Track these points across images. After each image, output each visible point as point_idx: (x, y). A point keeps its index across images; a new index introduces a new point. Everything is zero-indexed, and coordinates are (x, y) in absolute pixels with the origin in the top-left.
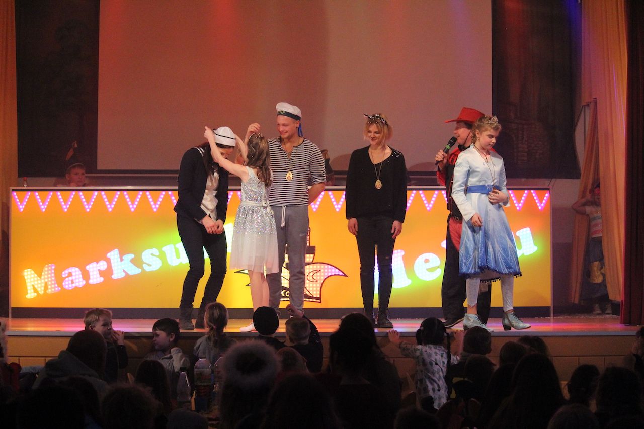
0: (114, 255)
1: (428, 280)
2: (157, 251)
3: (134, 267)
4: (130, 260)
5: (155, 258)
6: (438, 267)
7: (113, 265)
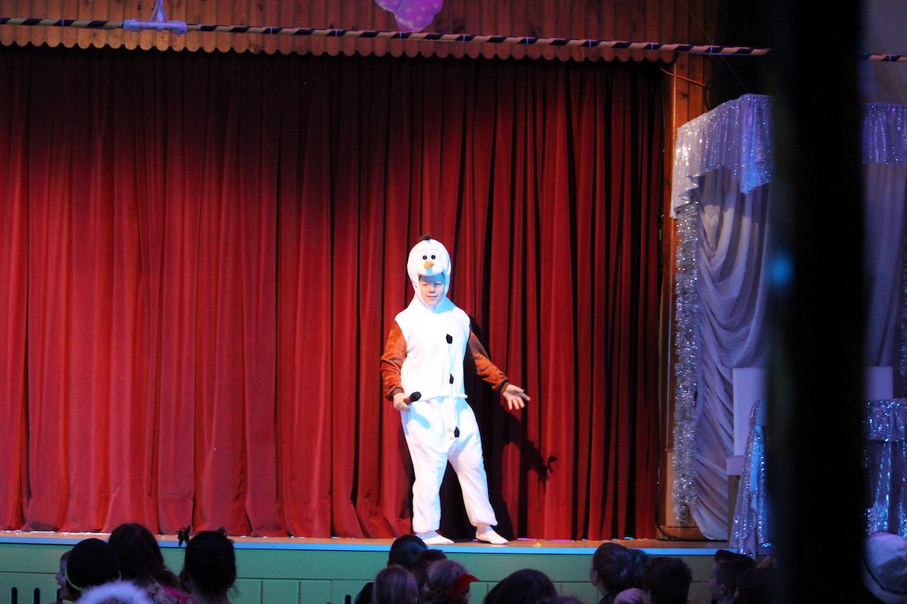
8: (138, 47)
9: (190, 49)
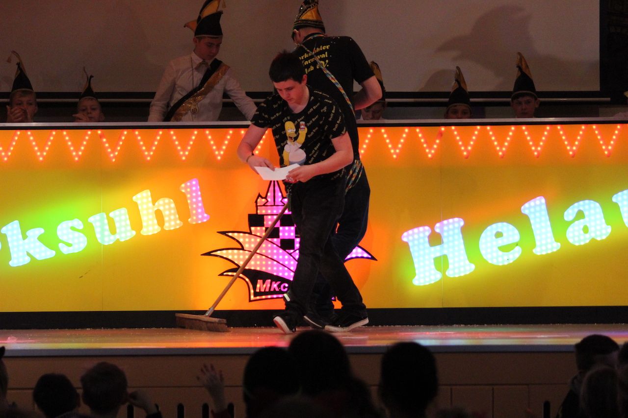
0: (12, 229)
1: (501, 264)
2: (80, 222)
3: (44, 248)
4: (37, 237)
5: (77, 234)
6: (517, 245)
7: (10, 245)
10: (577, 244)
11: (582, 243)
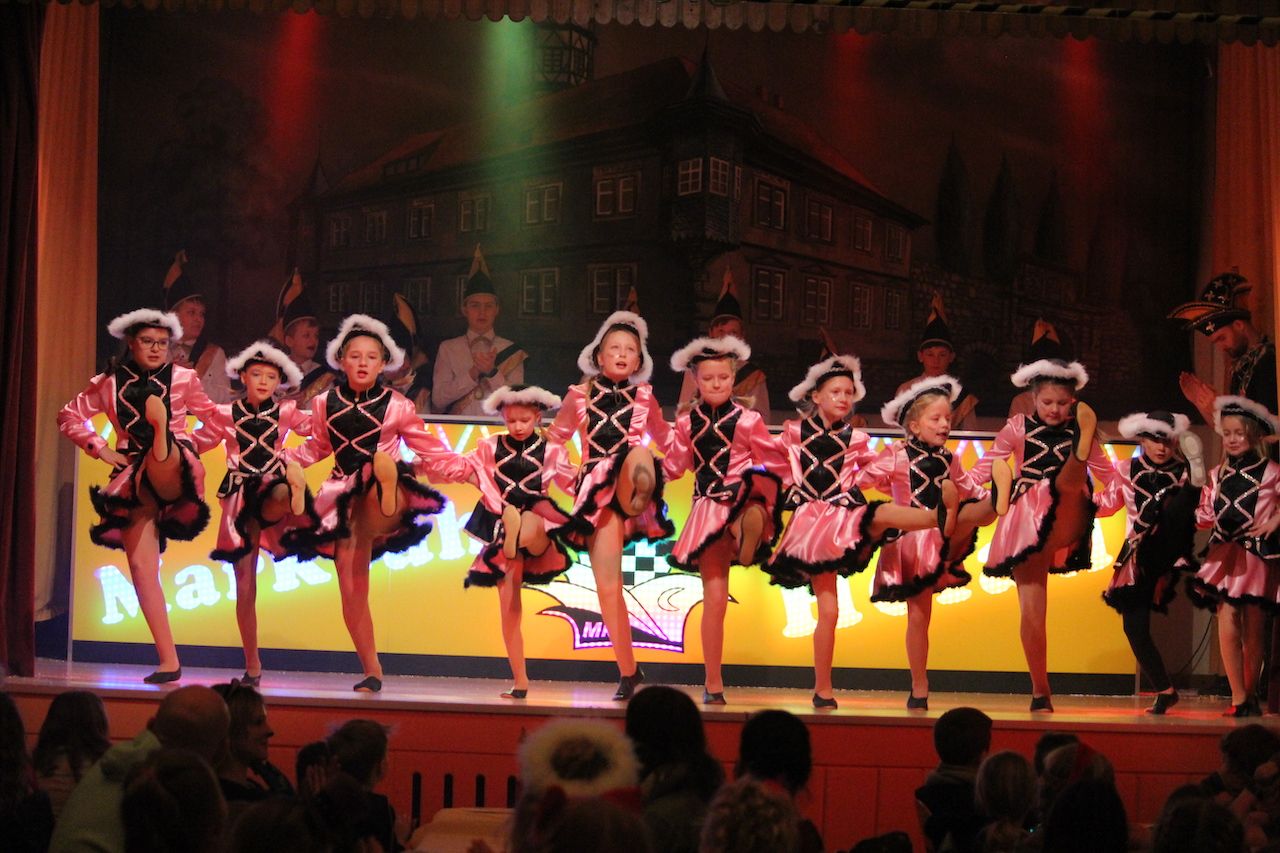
1: (895, 614)
3: (317, 570)
8: (658, 23)
9: (730, 26)
10: (992, 593)
11: (999, 591)
